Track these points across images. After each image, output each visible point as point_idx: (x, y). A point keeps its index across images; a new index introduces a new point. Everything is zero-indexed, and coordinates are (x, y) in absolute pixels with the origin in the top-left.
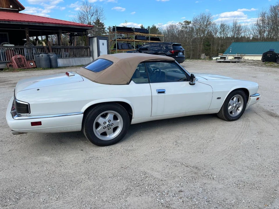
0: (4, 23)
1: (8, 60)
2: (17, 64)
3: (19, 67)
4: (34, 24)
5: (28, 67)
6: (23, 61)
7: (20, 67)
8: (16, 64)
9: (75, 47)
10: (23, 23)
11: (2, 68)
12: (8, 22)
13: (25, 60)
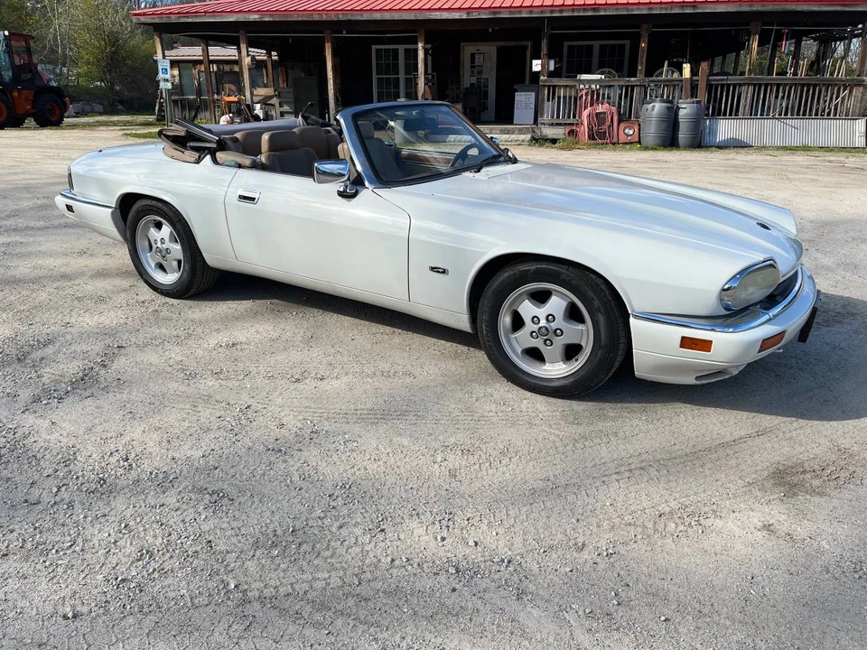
0: (582, 14)
1: (574, 117)
2: (591, 129)
3: (591, 137)
4: (666, 9)
5: (615, 140)
6: (608, 123)
7: (594, 139)
8: (587, 129)
9: (802, 79)
10: (633, 10)
11: (555, 137)
12: (594, 10)
13: (615, 118)
